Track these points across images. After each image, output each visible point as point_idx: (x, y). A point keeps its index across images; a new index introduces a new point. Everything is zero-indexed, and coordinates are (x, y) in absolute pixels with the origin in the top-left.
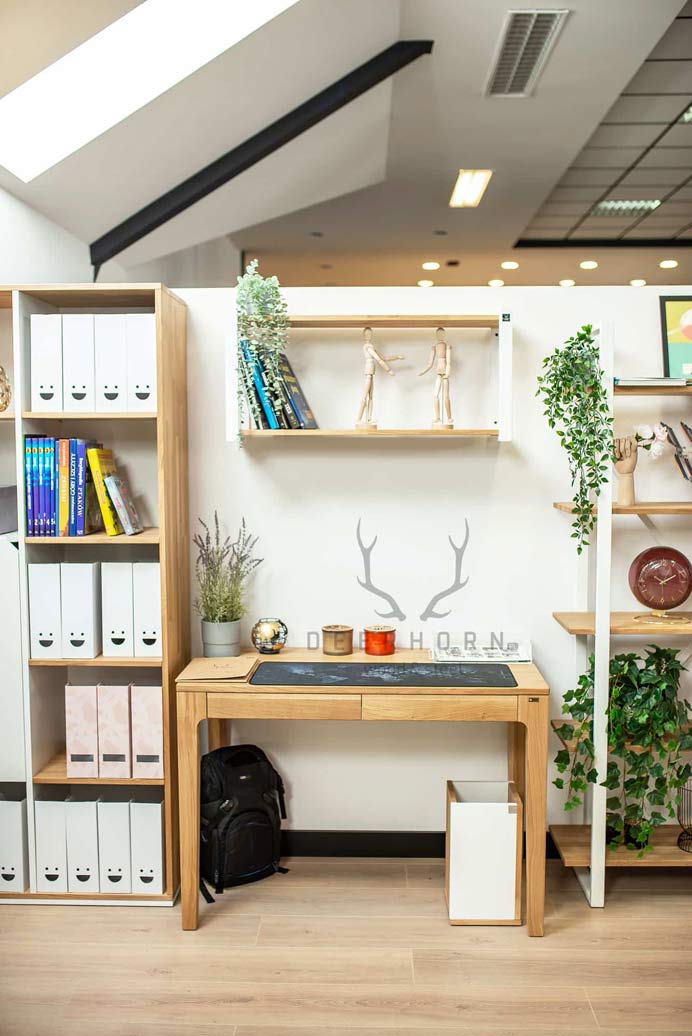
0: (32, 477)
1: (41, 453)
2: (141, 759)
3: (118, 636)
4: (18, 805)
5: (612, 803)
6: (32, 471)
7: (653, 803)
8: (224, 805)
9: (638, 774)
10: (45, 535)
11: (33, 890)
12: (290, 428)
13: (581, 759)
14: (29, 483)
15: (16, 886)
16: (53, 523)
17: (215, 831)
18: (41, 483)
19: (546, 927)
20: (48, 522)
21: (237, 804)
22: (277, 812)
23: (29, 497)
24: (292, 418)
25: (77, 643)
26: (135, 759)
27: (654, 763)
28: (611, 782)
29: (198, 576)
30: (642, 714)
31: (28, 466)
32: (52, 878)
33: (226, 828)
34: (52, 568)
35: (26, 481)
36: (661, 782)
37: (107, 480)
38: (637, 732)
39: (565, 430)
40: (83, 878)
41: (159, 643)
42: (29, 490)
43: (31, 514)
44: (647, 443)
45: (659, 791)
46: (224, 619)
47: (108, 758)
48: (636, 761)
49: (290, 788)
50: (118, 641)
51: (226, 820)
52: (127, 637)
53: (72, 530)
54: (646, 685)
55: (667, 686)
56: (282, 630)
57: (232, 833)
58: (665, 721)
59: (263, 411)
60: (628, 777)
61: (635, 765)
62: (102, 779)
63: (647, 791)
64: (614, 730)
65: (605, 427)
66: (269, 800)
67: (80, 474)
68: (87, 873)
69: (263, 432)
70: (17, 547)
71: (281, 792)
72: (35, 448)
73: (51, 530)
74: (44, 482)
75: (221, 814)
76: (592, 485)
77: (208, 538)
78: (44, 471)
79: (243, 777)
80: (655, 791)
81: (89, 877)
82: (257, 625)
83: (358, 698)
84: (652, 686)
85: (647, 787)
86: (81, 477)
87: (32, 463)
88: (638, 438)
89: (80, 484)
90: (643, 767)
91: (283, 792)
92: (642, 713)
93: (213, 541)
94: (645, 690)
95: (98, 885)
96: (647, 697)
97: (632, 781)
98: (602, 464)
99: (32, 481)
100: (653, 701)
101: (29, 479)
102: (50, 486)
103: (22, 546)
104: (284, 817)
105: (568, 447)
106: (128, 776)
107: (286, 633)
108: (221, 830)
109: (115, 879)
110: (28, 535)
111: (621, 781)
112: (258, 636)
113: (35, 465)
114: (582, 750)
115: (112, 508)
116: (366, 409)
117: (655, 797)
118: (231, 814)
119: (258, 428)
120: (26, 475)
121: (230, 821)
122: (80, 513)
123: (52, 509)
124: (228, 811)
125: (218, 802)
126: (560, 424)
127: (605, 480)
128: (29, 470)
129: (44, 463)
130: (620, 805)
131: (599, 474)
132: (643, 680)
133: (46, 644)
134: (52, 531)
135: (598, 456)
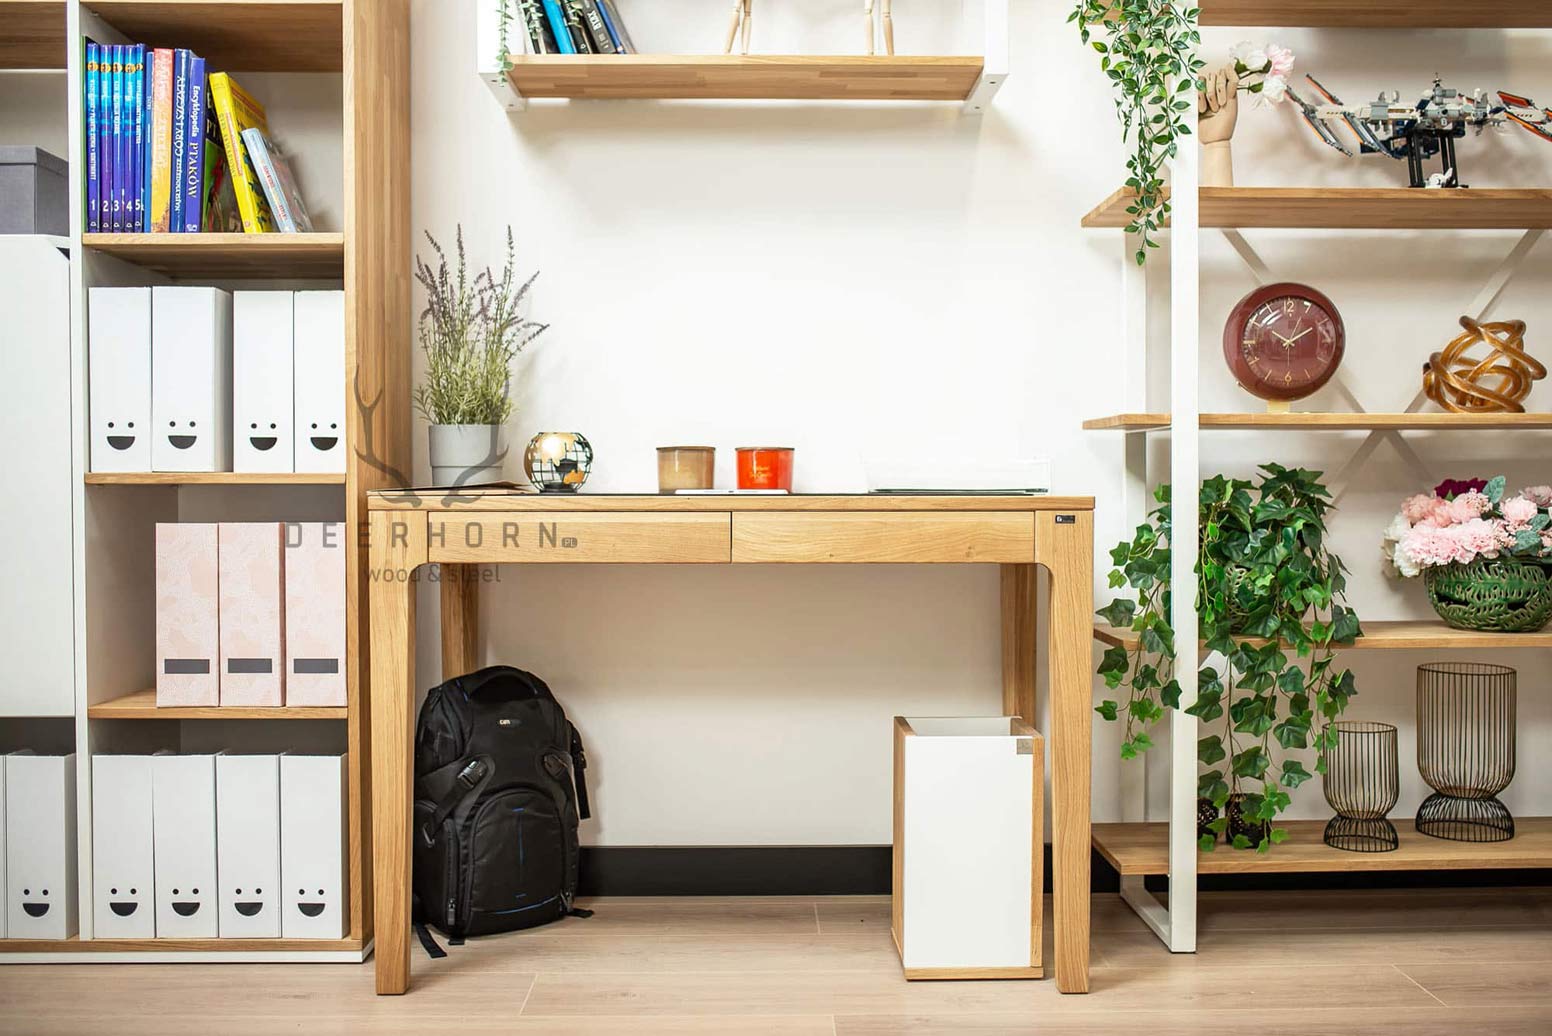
0: (99, 117)
1: (119, 74)
2: (303, 666)
3: (264, 432)
4: (60, 761)
5: (1209, 749)
6: (99, 107)
7: (1286, 745)
8: (467, 770)
9: (1259, 689)
10: (124, 230)
11: (85, 935)
12: (596, 50)
13: (1149, 659)
14: (93, 129)
15: (52, 926)
16: (139, 207)
17: (448, 824)
18: (117, 131)
19: (1092, 980)
20: (129, 207)
21: (492, 771)
22: (570, 799)
23: (93, 157)
24: (602, 37)
25: (182, 442)
26: (290, 666)
27: (1286, 668)
28: (1207, 707)
29: (423, 339)
30: (1262, 575)
31: (92, 97)
32: (124, 909)
33: (470, 818)
34: (135, 297)
35: (87, 126)
36: (1299, 703)
37: (248, 134)
38: (1252, 609)
39: (1109, 41)
40: (186, 909)
41: (341, 445)
42: (93, 144)
43: (94, 190)
44: (1254, 80)
45: (1298, 720)
46: (471, 417)
47: (238, 666)
48: (1254, 666)
49: (596, 764)
50: (264, 444)
51: (470, 801)
52: (282, 434)
53: (175, 222)
54: (1264, 525)
55: (1306, 525)
56: (582, 457)
57: (483, 825)
58: (1304, 586)
59: (546, 22)
60: (1239, 695)
61: (1251, 669)
62: (227, 710)
63: (1275, 723)
64: (1211, 601)
65: (1183, 28)
66: (553, 771)
67: (194, 117)
68: (193, 899)
69: (546, 58)
70: (68, 256)
71: (580, 765)
72: (106, 62)
73: (135, 221)
74: (124, 129)
75: (461, 789)
76: (1160, 140)
77: (443, 272)
78: (123, 107)
79: (506, 722)
80: (1289, 722)
81: (196, 906)
82: (535, 440)
83: (725, 518)
84: (1277, 525)
85: (1273, 717)
86: (195, 122)
87: (100, 93)
88: (1240, 69)
89: (194, 135)
90: (1265, 674)
91: (584, 764)
92: (1261, 571)
93: (453, 279)
94: (1265, 533)
95: (216, 921)
96: (1269, 544)
97: (1244, 702)
98: (1180, 98)
99: (100, 128)
100: (1280, 551)
101: (93, 121)
102: (134, 137)
103: (77, 253)
104: (585, 814)
105: (1113, 74)
106: (277, 702)
107: (590, 459)
108: (460, 821)
109: (249, 909)
110: (89, 229)
111: (1224, 704)
112: (537, 456)
113: (105, 95)
114: (1151, 644)
115: (257, 187)
116: (738, 34)
117: (1290, 732)
118: (481, 789)
119: (538, 51)
120: (87, 115)
121: (479, 804)
122: (192, 192)
123: (137, 179)
124: (476, 784)
125: (454, 766)
126: (1098, 32)
127: (1184, 130)
128: (93, 104)
129: (124, 92)
130: (1223, 754)
131: (1173, 118)
132: (1260, 517)
133: (121, 443)
134: (138, 224)
135: (1173, 83)
